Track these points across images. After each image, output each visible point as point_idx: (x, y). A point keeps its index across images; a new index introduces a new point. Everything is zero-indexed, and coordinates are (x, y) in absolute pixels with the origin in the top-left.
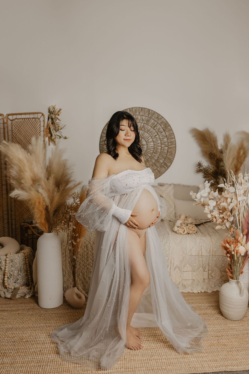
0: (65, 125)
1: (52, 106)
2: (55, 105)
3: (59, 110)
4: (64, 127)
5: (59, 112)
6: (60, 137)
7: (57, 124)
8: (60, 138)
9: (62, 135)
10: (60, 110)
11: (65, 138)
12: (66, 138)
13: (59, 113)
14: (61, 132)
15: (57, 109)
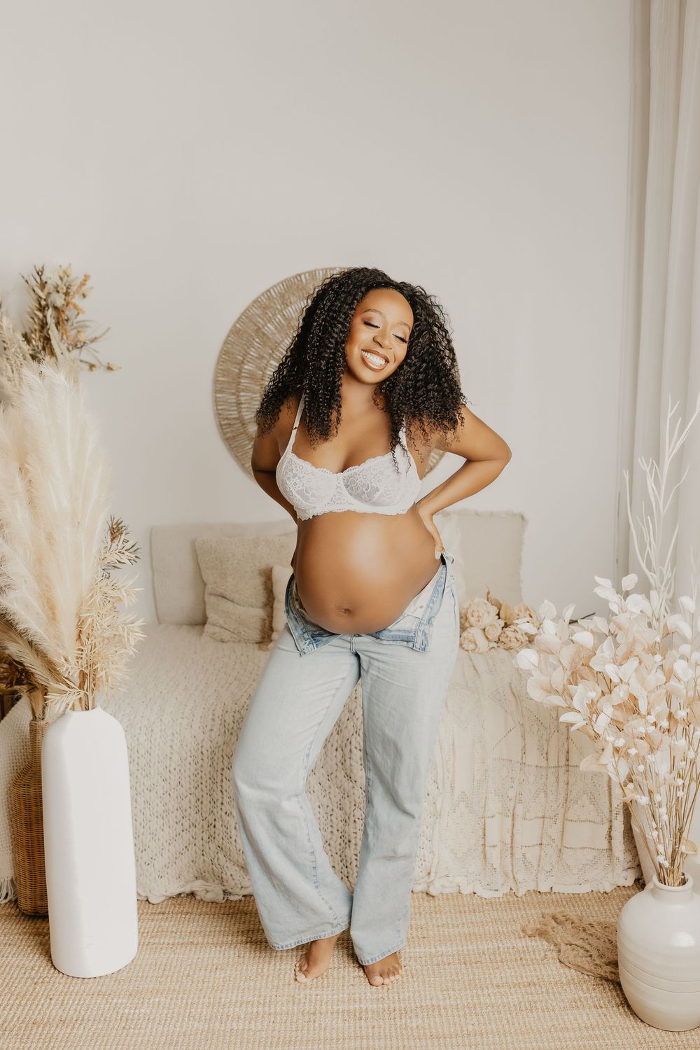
0: (109, 329)
1: (60, 266)
2: (70, 265)
3: (83, 278)
4: (104, 333)
5: (84, 284)
6: (92, 366)
7: (82, 324)
8: (93, 368)
9: (99, 361)
10: (86, 278)
11: (109, 368)
12: (112, 369)
13: (84, 289)
14: (97, 352)
15: (77, 278)
